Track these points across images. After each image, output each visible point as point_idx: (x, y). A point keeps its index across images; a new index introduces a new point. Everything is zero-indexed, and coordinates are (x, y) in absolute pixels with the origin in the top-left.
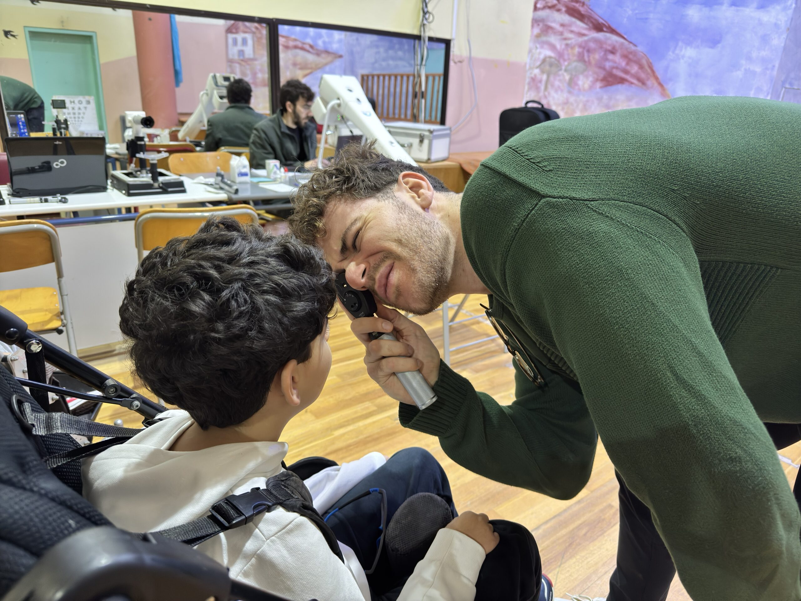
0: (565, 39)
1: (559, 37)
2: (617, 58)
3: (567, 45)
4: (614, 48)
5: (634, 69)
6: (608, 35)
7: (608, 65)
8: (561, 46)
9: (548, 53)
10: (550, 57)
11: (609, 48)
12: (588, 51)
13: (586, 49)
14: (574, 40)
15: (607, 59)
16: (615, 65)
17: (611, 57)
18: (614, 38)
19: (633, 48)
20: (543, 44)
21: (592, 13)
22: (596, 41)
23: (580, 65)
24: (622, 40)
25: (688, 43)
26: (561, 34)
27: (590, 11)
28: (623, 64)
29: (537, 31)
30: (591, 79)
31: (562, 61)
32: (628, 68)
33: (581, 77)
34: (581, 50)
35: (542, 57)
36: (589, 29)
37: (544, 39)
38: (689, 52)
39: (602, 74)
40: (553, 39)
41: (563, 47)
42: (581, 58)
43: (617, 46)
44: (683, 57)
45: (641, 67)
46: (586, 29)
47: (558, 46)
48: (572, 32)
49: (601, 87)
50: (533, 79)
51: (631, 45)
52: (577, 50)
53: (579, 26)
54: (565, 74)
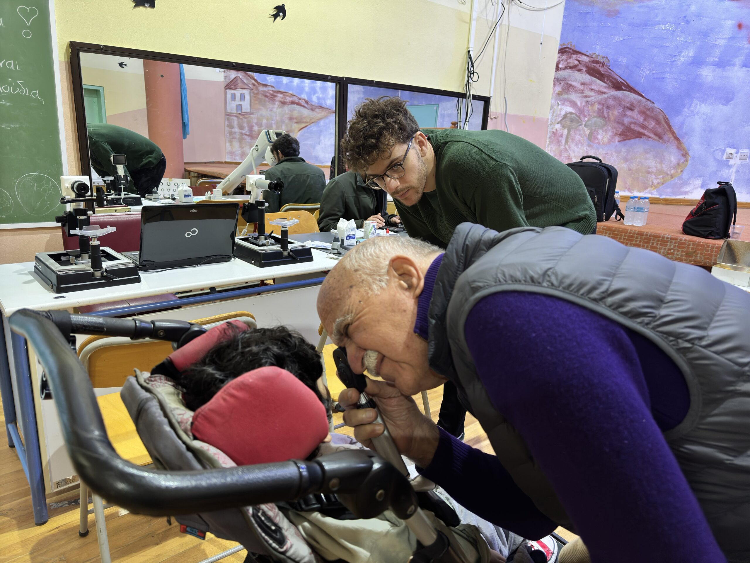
0: (586, 97)
1: (580, 95)
2: (635, 114)
3: (587, 102)
4: (632, 104)
5: (652, 124)
6: (627, 93)
7: (626, 121)
8: (581, 103)
9: (570, 109)
10: (571, 113)
11: (628, 105)
12: (608, 108)
13: (605, 106)
14: (594, 97)
15: (626, 115)
16: (633, 121)
17: (629, 113)
18: (633, 96)
19: (650, 105)
20: (565, 101)
21: (612, 72)
22: (614, 98)
23: (599, 121)
24: (640, 98)
25: (703, 101)
26: (582, 92)
27: (610, 71)
28: (641, 119)
29: (558, 89)
30: (610, 133)
31: (582, 117)
32: (646, 123)
33: (601, 132)
34: (600, 107)
35: (563, 113)
36: (609, 88)
37: (565, 96)
38: (704, 109)
39: (620, 129)
40: (574, 97)
41: (583, 104)
42: (600, 114)
43: (635, 103)
44: (698, 113)
45: (658, 122)
46: (606, 87)
47: (579, 104)
48: (592, 90)
49: (619, 141)
50: (554, 134)
51: (649, 102)
52: (597, 106)
53: (599, 84)
54: (586, 129)
